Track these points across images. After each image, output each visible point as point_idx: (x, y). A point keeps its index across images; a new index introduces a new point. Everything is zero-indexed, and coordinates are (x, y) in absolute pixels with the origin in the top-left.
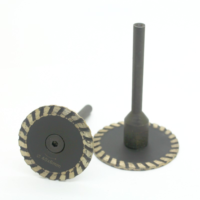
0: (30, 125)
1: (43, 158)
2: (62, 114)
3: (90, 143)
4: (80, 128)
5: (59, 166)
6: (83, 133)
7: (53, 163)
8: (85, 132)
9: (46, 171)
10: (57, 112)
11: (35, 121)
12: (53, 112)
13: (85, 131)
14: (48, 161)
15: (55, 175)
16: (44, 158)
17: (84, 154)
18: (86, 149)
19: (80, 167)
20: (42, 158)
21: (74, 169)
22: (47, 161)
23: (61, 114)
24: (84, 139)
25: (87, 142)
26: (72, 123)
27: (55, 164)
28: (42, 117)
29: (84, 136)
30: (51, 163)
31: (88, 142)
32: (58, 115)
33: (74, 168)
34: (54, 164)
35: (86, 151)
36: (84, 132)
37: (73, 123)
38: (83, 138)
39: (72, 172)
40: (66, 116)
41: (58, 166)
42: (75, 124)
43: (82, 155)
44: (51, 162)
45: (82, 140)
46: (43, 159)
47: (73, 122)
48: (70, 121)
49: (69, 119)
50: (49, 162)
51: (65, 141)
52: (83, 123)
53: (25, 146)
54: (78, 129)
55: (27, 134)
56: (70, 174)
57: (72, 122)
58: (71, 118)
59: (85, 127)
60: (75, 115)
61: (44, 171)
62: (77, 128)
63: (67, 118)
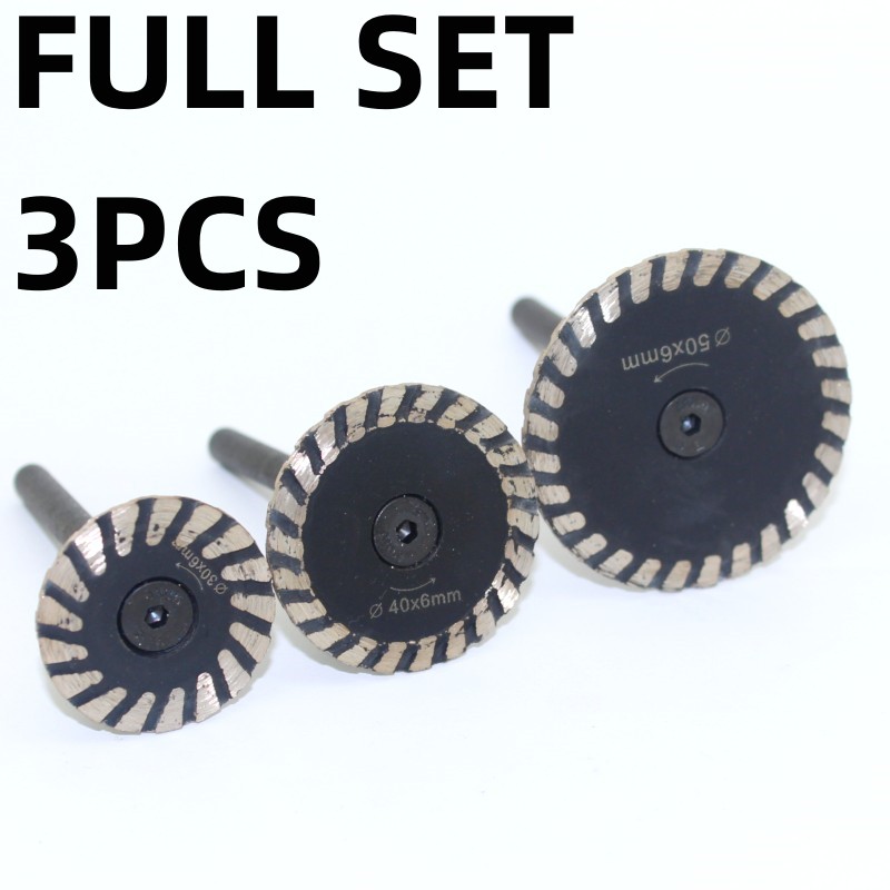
0: (297, 526)
1: (394, 608)
2: (383, 416)
3: (511, 450)
4: (458, 423)
5: (457, 596)
6: (476, 430)
7: (433, 597)
8: (480, 424)
9: (422, 642)
10: (363, 420)
11: (307, 501)
12: (350, 430)
13: (477, 422)
14: (415, 605)
15: (457, 635)
16: (398, 606)
17: (509, 498)
18: (509, 478)
19: (520, 548)
20: (391, 610)
21: (504, 570)
22: (411, 605)
23: (380, 419)
24: (488, 450)
25: (501, 453)
26: (426, 423)
27: (441, 598)
28: (322, 472)
29: (482, 441)
30: (425, 603)
31: (504, 448)
32: (371, 429)
33: (503, 565)
34: (436, 599)
35: (512, 483)
36: (476, 426)
37: (430, 421)
38: (483, 449)
39: (503, 584)
40: (397, 415)
41: (451, 596)
42: (436, 420)
43: (507, 504)
44: (425, 601)
45: (484, 456)
46: (396, 610)
47: (427, 418)
48: (417, 421)
49: (410, 420)
50: (419, 604)
51: (432, 501)
52: (460, 400)
53: (316, 608)
54: (453, 430)
55: (302, 567)
56: (501, 595)
57: (424, 420)
58: (416, 409)
59: (472, 409)
60: (423, 392)
61: (419, 647)
62: (449, 431)
63: (403, 420)
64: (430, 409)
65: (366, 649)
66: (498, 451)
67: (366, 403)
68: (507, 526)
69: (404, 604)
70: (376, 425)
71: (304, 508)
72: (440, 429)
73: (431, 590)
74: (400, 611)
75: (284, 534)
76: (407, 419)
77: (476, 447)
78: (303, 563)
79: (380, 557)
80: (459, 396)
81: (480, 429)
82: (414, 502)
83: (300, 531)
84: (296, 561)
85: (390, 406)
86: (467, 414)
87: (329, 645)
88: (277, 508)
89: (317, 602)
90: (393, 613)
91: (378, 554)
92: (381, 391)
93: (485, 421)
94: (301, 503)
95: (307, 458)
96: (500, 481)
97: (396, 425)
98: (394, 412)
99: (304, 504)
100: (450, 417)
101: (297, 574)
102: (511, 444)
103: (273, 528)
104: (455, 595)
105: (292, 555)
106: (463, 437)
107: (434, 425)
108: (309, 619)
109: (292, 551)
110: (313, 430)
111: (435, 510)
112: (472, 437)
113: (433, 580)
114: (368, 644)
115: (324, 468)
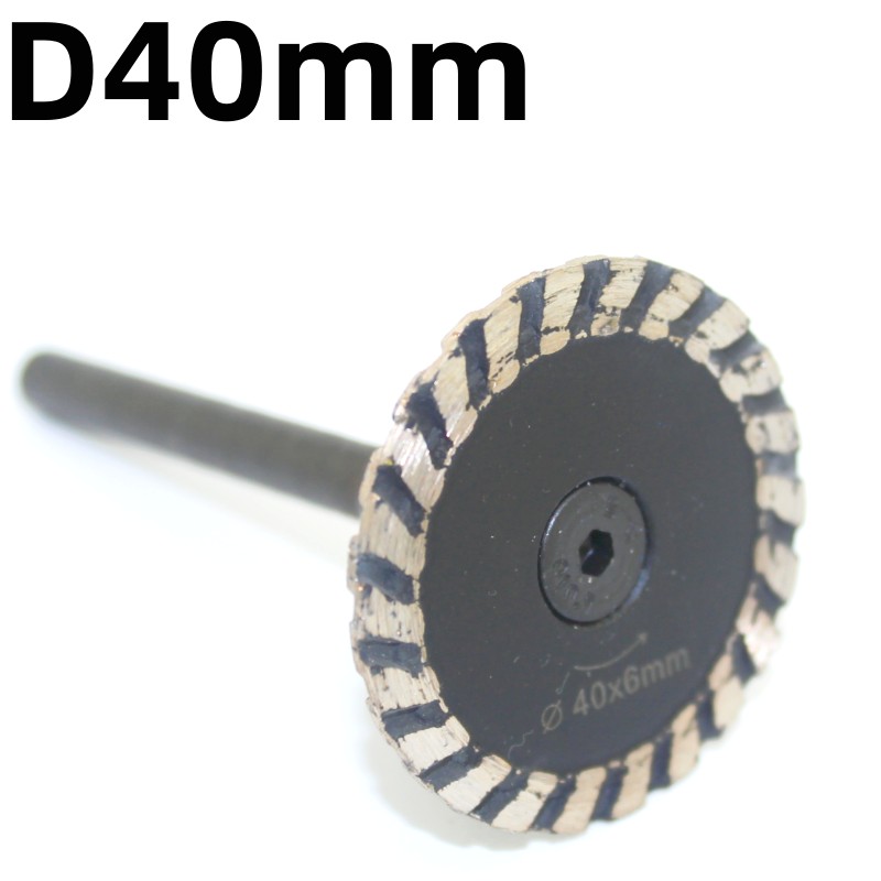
64: (626, 304)
65: (539, 795)
66: (738, 370)
67: (518, 308)
68: (755, 511)
69: (598, 692)
70: (538, 352)
71: (421, 539)
72: (643, 341)
73: (641, 657)
74: (591, 709)
75: (389, 599)
76: (588, 331)
77: (702, 368)
78: (424, 650)
79: (555, 613)
80: (673, 272)
81: (708, 332)
82: (606, 492)
83: (417, 586)
84: (412, 649)
85: (560, 308)
86: (686, 306)
87: (477, 802)
88: (372, 549)
89: (453, 723)
90: (580, 714)
91: (550, 605)
92: (541, 282)
93: (717, 315)
94: (414, 530)
95: (420, 437)
96: (741, 428)
97: (572, 344)
98: (565, 321)
99: (421, 531)
100: (660, 315)
101: (415, 675)
102: (757, 353)
103: (368, 591)
104: (679, 658)
105: (406, 639)
106: (681, 351)
107: (634, 335)
108: (440, 758)
109: (404, 630)
110: (427, 378)
111: (640, 503)
112: (697, 350)
113: (642, 637)
114: (542, 784)
115: (451, 452)
